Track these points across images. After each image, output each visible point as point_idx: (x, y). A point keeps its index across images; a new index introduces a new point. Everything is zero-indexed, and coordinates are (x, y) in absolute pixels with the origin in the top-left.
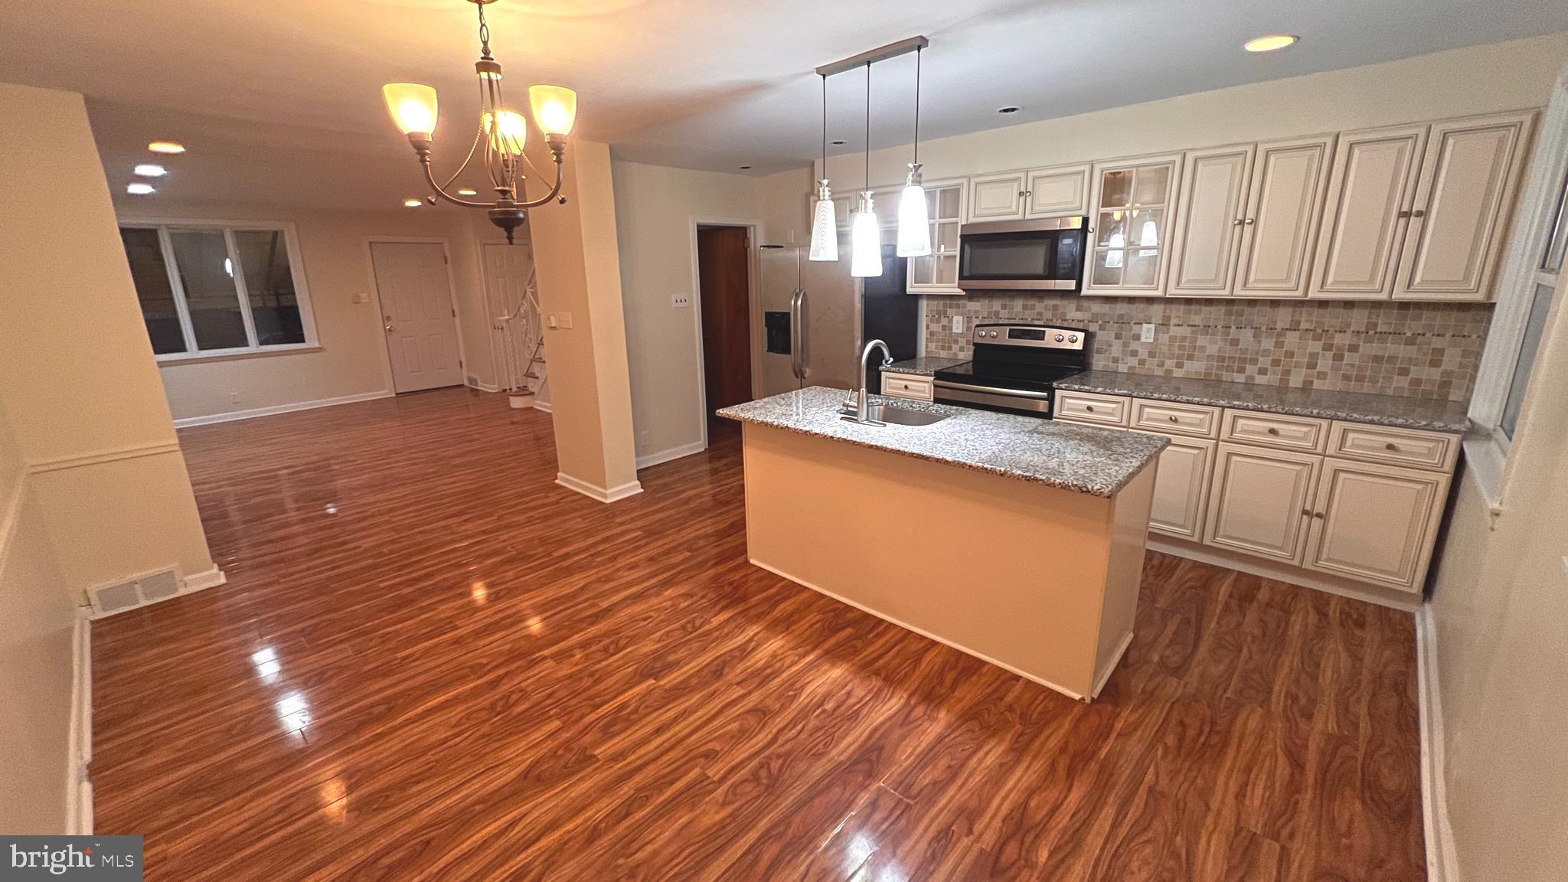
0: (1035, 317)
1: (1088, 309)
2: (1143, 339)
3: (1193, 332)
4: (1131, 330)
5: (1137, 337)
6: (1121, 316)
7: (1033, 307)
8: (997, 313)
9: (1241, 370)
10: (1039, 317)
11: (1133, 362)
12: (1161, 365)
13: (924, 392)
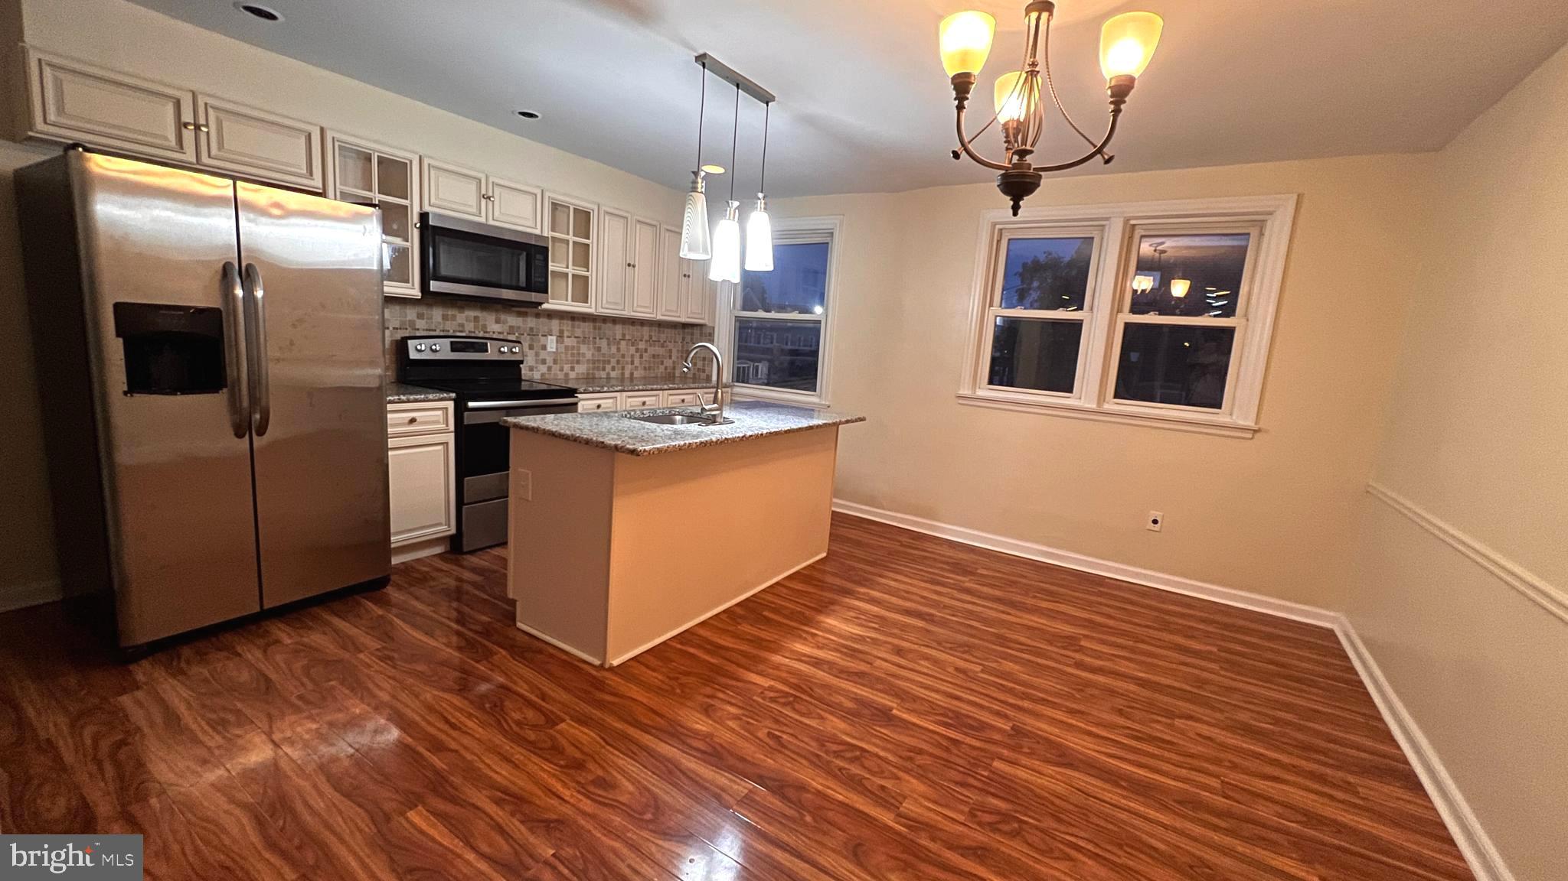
0: (458, 329)
1: (505, 322)
2: (549, 349)
3: (578, 342)
4: (539, 341)
5: (544, 347)
6: (531, 329)
7: (454, 318)
8: (412, 323)
9: (604, 369)
10: (461, 329)
11: (543, 369)
12: (562, 370)
13: (437, 422)
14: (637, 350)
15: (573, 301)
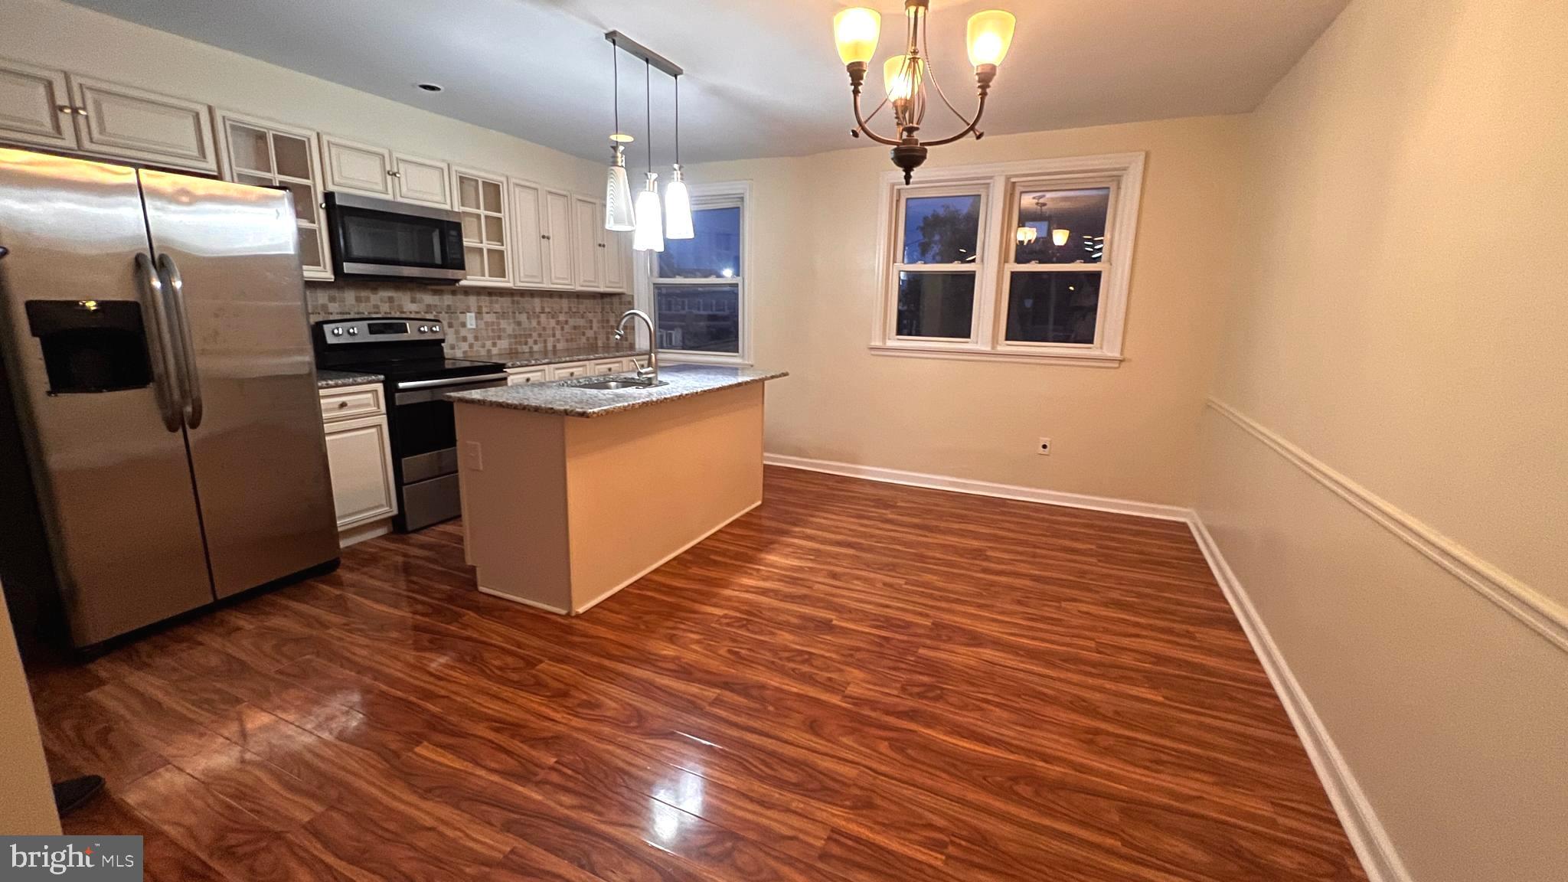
0: (373, 310)
1: (421, 301)
2: (469, 326)
3: (498, 318)
4: (458, 318)
5: (464, 325)
6: (449, 307)
7: (368, 299)
8: (324, 307)
9: (526, 343)
10: (376, 310)
11: (465, 346)
12: (483, 346)
13: (368, 405)
14: (558, 323)
15: (490, 276)
